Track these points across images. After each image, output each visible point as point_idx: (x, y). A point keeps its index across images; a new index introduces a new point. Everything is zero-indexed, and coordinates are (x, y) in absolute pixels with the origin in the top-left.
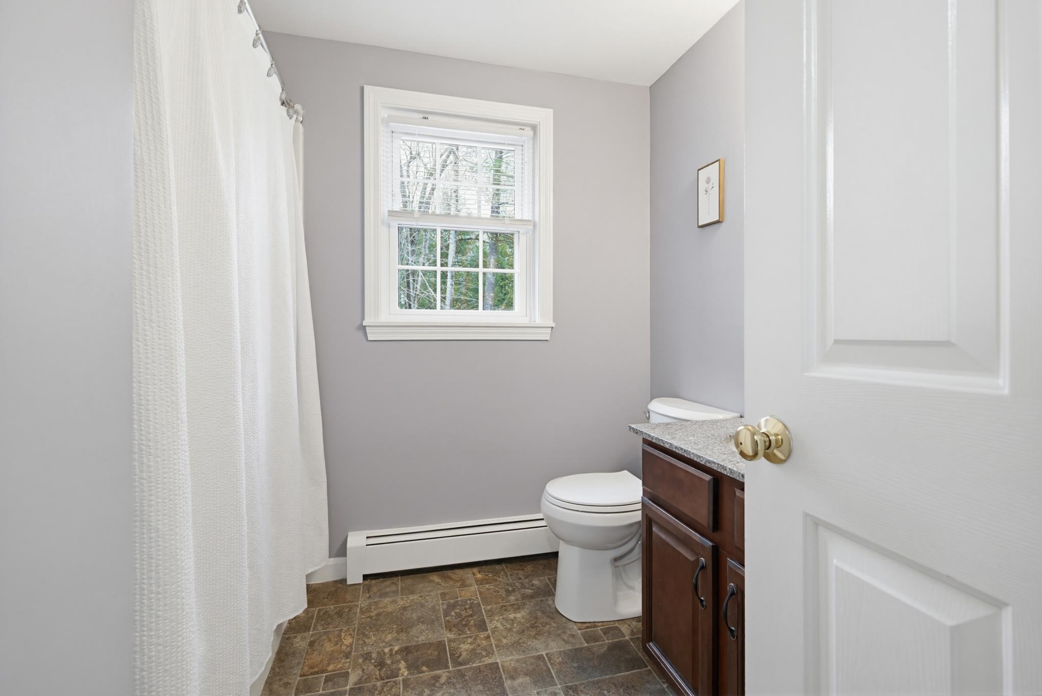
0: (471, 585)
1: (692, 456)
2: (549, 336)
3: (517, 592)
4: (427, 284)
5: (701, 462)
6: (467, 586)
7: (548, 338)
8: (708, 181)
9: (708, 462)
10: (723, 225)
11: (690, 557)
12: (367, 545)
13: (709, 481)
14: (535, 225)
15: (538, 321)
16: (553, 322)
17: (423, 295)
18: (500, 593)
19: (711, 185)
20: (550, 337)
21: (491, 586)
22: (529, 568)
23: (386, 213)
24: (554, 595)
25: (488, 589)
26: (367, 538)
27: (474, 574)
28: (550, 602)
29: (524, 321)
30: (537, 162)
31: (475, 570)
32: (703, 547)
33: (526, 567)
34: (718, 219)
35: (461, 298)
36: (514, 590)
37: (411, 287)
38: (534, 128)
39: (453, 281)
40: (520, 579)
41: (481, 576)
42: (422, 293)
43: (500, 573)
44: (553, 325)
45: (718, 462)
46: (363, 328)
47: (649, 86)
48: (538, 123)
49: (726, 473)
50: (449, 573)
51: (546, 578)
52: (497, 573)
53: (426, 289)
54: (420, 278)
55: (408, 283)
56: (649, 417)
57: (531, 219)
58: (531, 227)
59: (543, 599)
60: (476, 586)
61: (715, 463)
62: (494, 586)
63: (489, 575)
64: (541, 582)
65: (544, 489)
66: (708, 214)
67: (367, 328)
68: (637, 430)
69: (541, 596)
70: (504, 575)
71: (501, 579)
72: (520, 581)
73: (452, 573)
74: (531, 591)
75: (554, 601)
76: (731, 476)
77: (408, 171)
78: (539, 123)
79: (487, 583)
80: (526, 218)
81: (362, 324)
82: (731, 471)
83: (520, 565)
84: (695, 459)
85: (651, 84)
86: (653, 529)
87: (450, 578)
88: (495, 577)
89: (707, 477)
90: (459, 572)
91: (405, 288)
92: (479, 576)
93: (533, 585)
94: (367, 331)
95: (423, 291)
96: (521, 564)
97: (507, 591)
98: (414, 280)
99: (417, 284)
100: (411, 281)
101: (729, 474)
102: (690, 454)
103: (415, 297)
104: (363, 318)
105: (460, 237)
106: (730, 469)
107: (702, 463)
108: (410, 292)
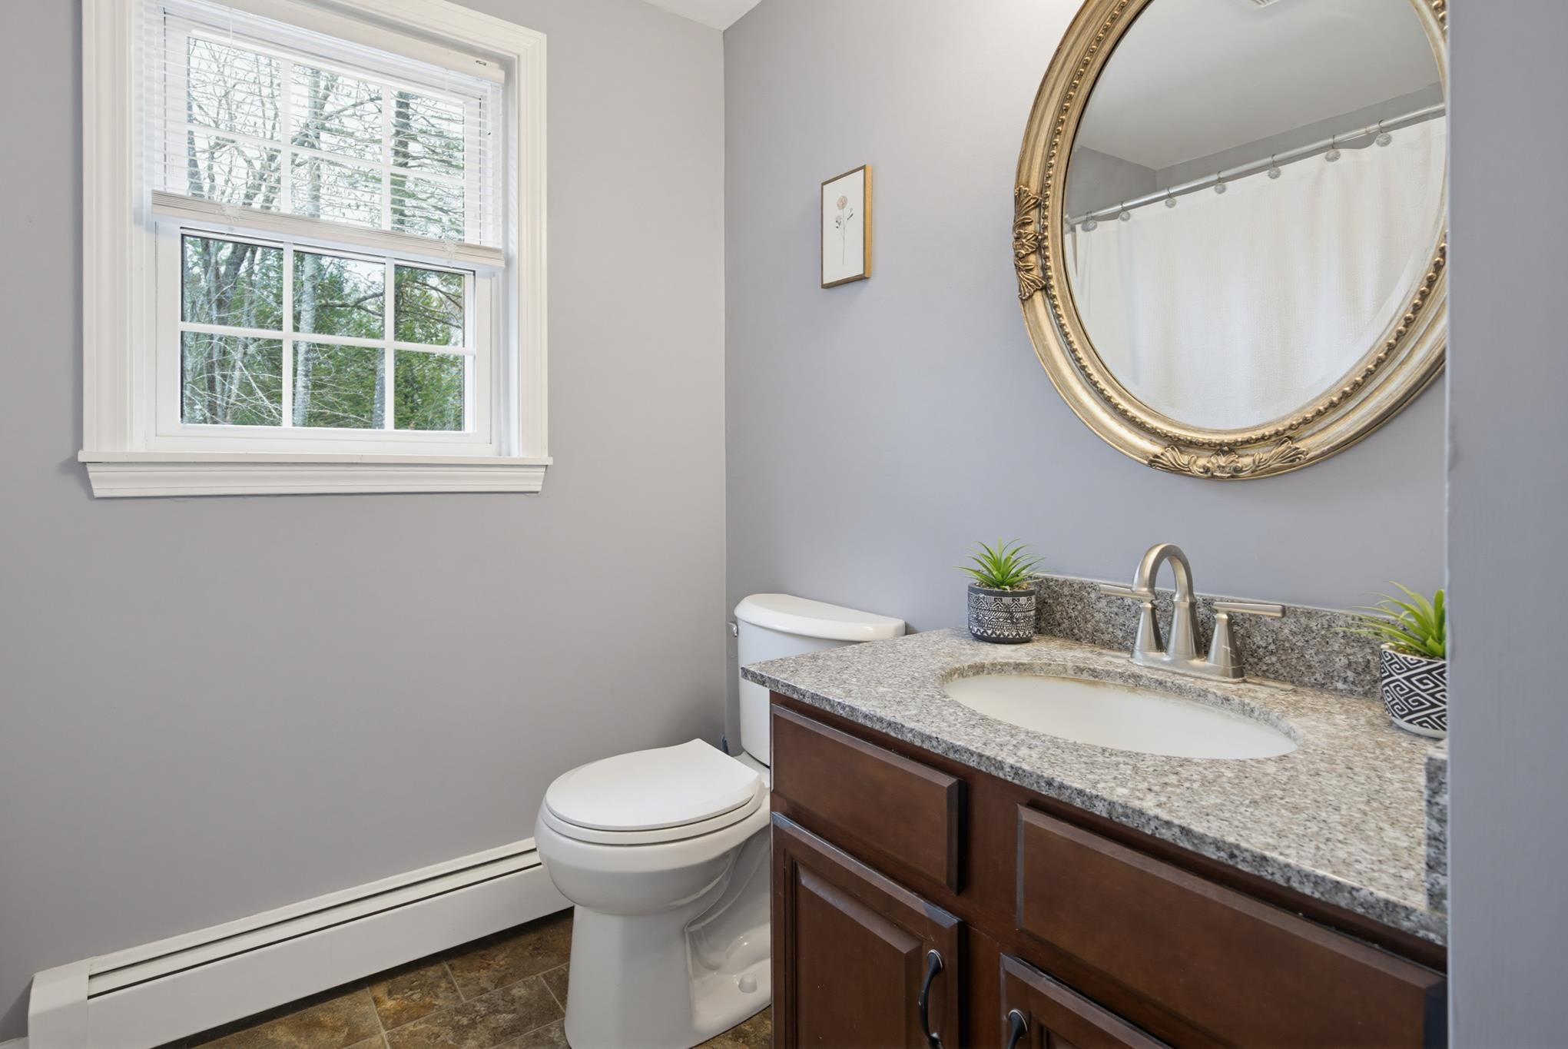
0: (371, 1034)
1: (910, 735)
2: (541, 483)
3: (480, 1026)
4: (254, 385)
5: (932, 750)
6: (365, 1036)
7: (538, 488)
8: (843, 203)
9: (952, 751)
10: (870, 285)
11: (903, 946)
12: (90, 997)
13: (950, 788)
14: (508, 262)
15: (517, 452)
16: (550, 455)
17: (244, 405)
18: (442, 1037)
19: (847, 212)
20: (543, 485)
21: (420, 1023)
22: (501, 959)
23: (148, 199)
24: (563, 1015)
25: (413, 1034)
26: (91, 977)
27: (376, 1001)
28: (555, 1034)
29: (486, 452)
30: (513, 134)
31: (380, 991)
32: (936, 927)
33: (494, 959)
34: (861, 272)
35: (325, 413)
36: (473, 1024)
37: (218, 389)
38: (507, 65)
39: (309, 380)
40: (484, 991)
41: (393, 1003)
42: (244, 401)
43: (438, 987)
44: (549, 461)
45: (979, 751)
46: (80, 470)
47: (722, 30)
48: (516, 57)
49: (1001, 775)
50: (317, 1012)
51: (540, 975)
52: (431, 988)
53: (251, 392)
54: (237, 373)
55: (212, 382)
56: (737, 633)
57: (500, 247)
58: (502, 264)
59: (541, 1029)
60: (384, 1033)
61: (972, 754)
62: (427, 1022)
63: (415, 997)
64: (530, 987)
65: (541, 802)
66: (841, 261)
67: (90, 468)
68: (762, 676)
69: (533, 1026)
70: (446, 989)
71: (443, 1001)
72: (484, 997)
73: (324, 1010)
74: (510, 1016)
75: (562, 1030)
76: (1016, 782)
77: (210, 168)
78: (519, 56)
79: (411, 1019)
80: (490, 245)
81: (76, 456)
82: (1016, 771)
83: (482, 957)
84: (918, 743)
85: (725, 28)
86: (803, 882)
87: (319, 1024)
88: (428, 1000)
89: (946, 781)
90: (342, 1003)
91: (204, 390)
92: (390, 1004)
93: (513, 1001)
94: (91, 475)
95: (245, 397)
96: (483, 952)
97: (458, 1028)
98: (224, 377)
99: (231, 383)
100: (218, 378)
101: (1009, 779)
102: (903, 733)
103: (227, 408)
104: (79, 444)
105: (323, 302)
106: (1012, 767)
107: (936, 751)
108: (216, 398)
